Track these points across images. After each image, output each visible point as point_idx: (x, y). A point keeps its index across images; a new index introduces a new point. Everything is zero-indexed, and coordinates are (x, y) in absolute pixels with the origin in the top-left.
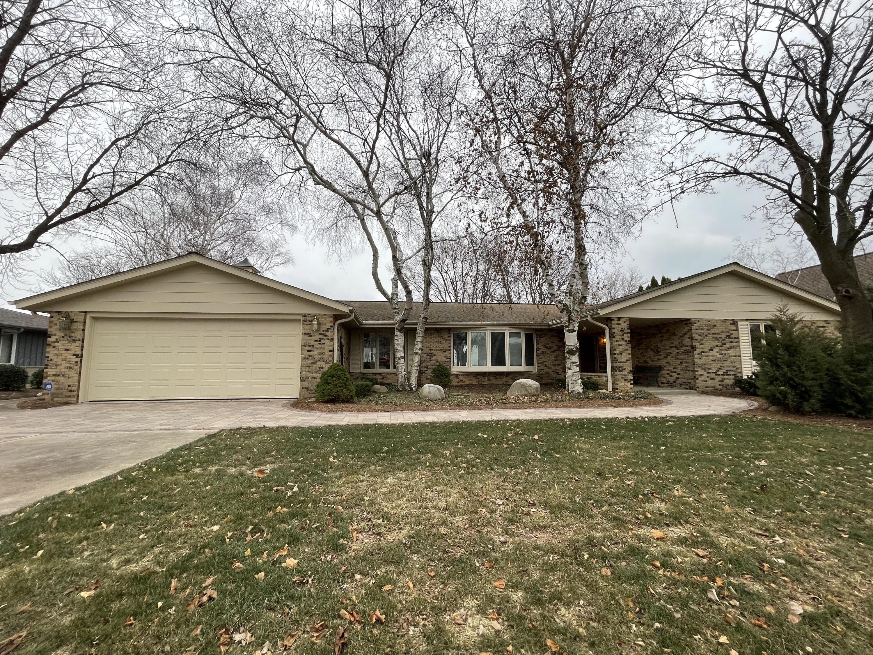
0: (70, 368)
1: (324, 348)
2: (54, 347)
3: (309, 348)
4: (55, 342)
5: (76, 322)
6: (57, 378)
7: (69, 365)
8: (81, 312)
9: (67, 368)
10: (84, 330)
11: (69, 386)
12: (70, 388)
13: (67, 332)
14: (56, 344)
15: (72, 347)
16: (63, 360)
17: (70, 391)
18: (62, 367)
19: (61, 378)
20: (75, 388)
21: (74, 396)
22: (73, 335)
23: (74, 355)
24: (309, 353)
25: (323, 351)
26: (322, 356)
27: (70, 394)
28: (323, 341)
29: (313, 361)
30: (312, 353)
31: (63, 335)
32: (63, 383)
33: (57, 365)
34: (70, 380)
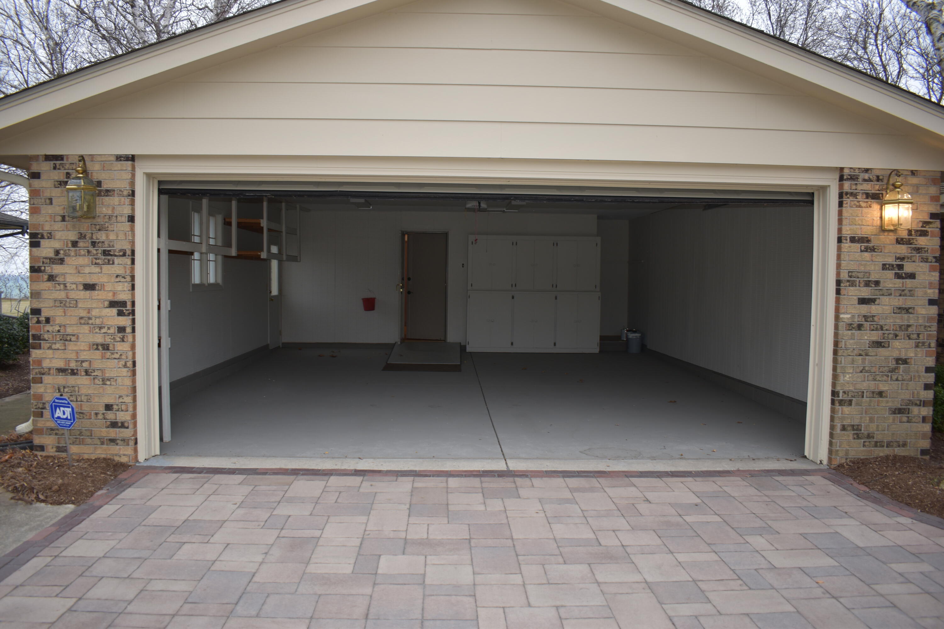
0: (106, 347)
1: (911, 293)
2: (51, 278)
3: (866, 293)
4: (52, 261)
5: (108, 192)
6: (71, 380)
7: (99, 339)
8: (119, 158)
9: (96, 346)
10: (131, 219)
11: (108, 407)
12: (110, 416)
13: (85, 226)
14: (57, 269)
15: (103, 279)
16: (83, 321)
17: (114, 425)
18: (82, 346)
19: (82, 381)
20: (122, 416)
21: (125, 441)
22: (102, 236)
23: (113, 304)
24: (864, 309)
25: (909, 303)
26: (904, 319)
27: (113, 433)
28: (909, 268)
29: (876, 336)
30: (873, 309)
31: (72, 236)
32: (89, 398)
33: (66, 339)
34: (109, 389)
